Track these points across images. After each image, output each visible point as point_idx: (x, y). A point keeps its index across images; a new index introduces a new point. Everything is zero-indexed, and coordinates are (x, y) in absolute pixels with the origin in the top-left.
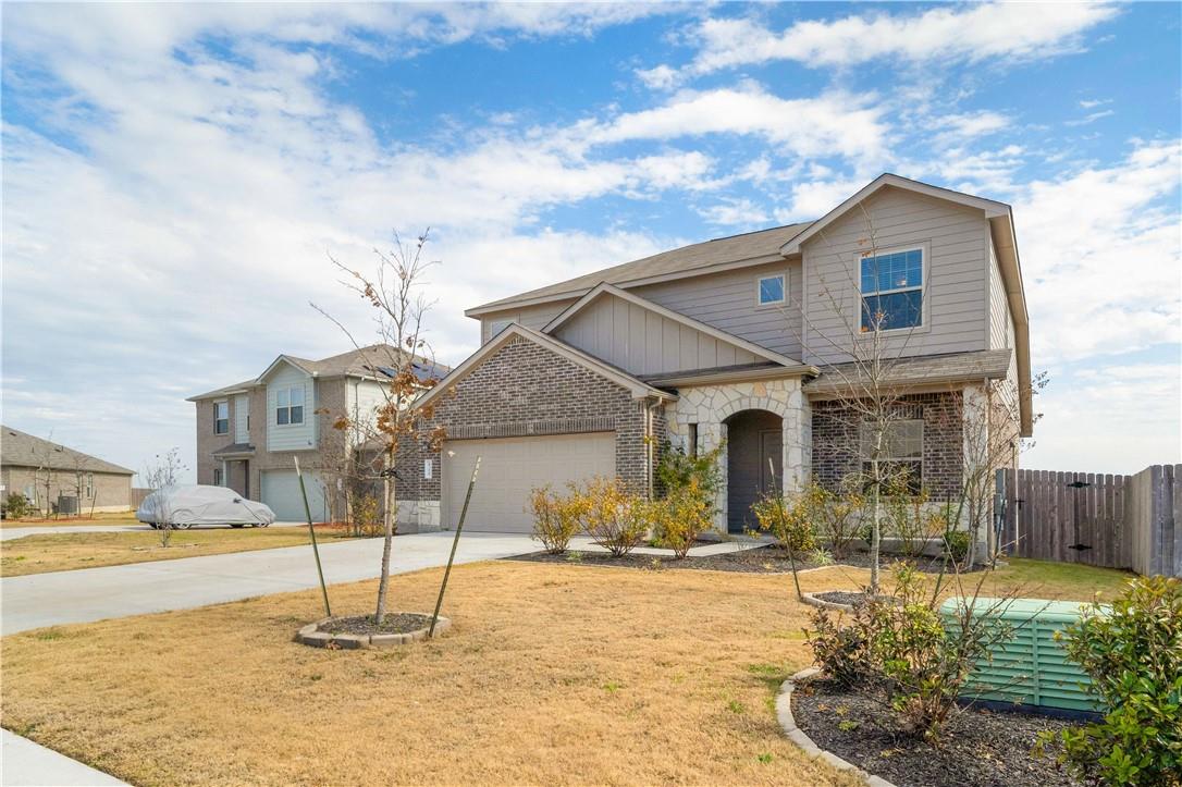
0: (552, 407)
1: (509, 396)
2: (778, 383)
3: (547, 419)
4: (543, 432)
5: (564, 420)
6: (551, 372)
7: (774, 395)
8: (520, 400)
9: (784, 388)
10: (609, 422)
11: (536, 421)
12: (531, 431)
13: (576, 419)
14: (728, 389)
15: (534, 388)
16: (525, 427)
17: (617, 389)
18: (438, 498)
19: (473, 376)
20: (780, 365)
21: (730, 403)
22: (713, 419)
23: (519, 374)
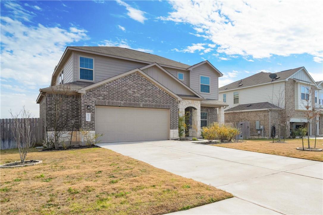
0: (150, 99)
1: (132, 93)
2: (197, 101)
3: (147, 103)
4: (145, 107)
5: (154, 104)
6: (149, 88)
7: (196, 104)
8: (137, 95)
9: (197, 103)
10: (169, 106)
11: (143, 103)
12: (142, 106)
13: (158, 104)
14: (186, 101)
15: (143, 92)
16: (139, 104)
17: (171, 97)
18: (93, 129)
19: (115, 82)
20: (199, 97)
21: (187, 104)
22: (183, 108)
23: (136, 86)
